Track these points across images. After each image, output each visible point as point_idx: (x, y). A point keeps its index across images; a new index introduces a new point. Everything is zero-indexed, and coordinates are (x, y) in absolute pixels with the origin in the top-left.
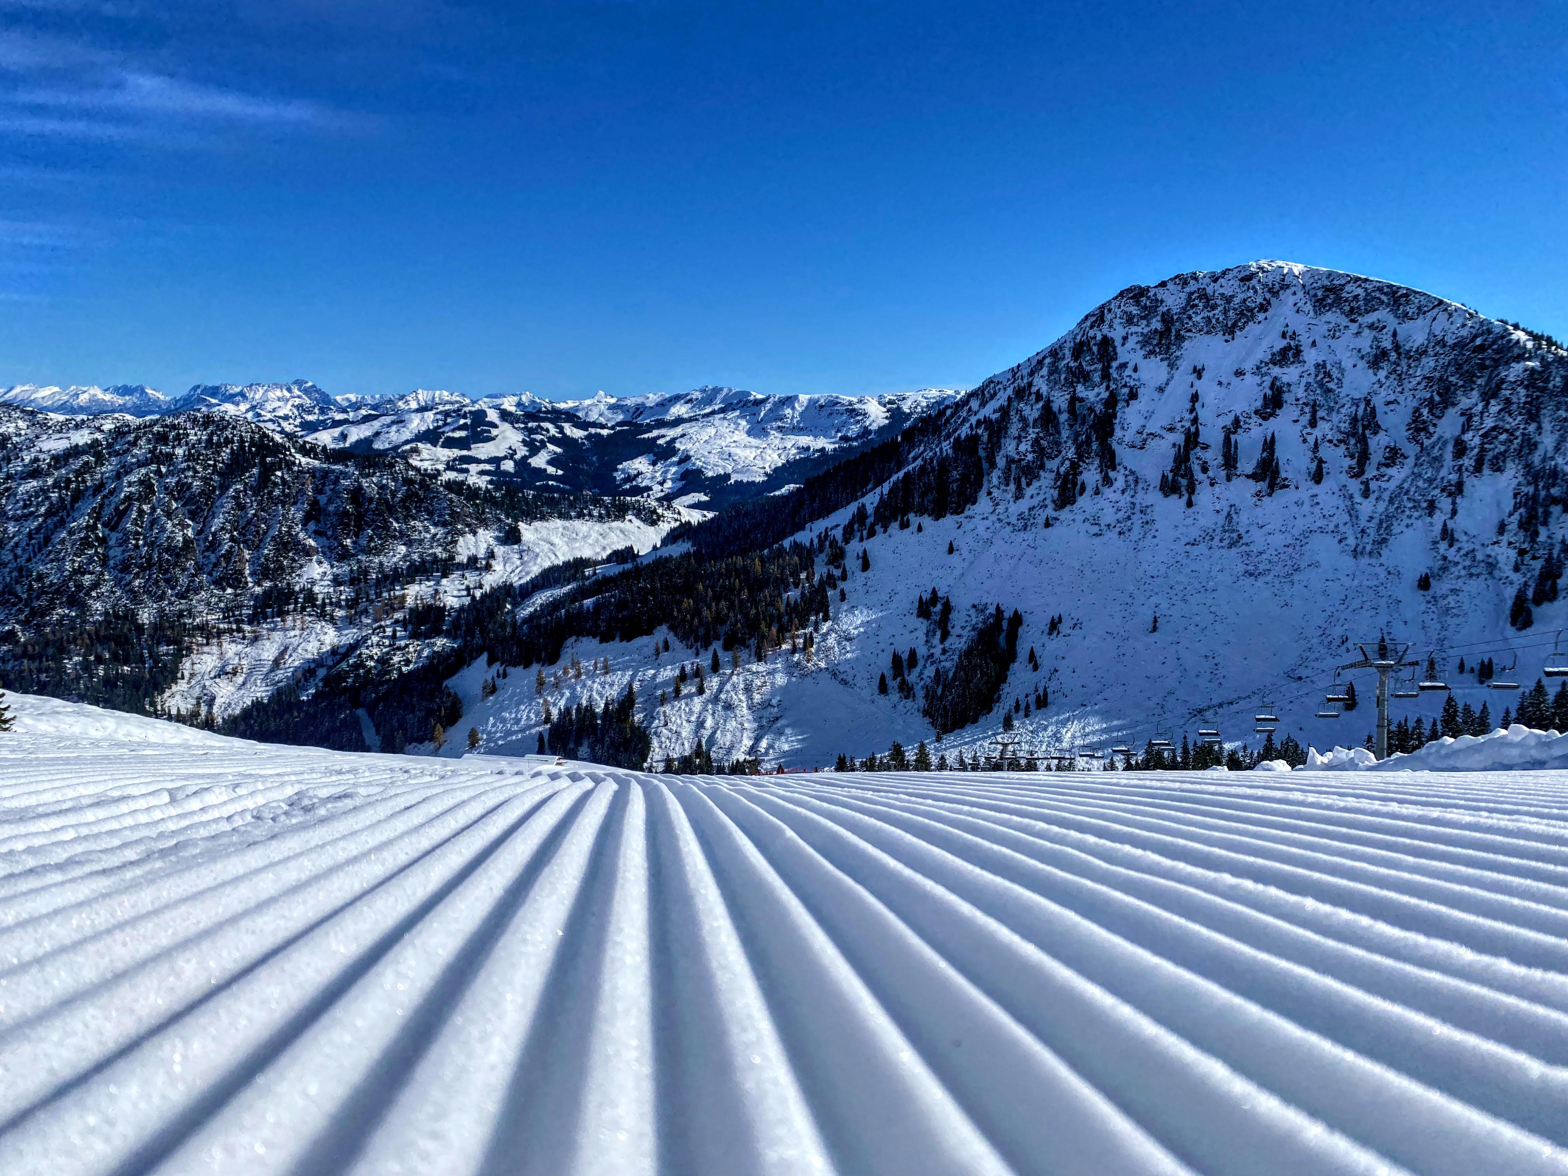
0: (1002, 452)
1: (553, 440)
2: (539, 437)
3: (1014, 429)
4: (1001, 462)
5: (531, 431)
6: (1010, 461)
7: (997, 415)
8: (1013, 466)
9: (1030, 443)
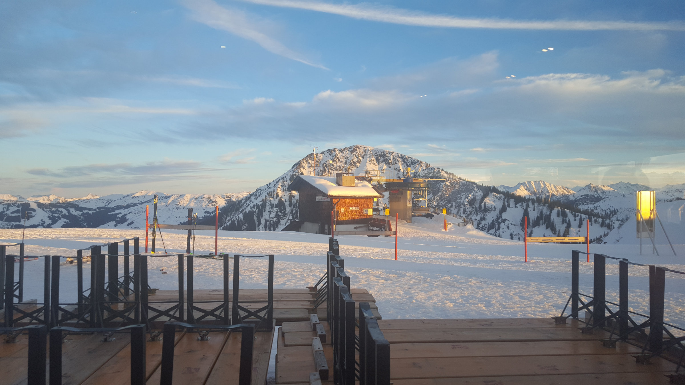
0: (263, 217)
1: (64, 216)
2: (56, 215)
3: (268, 208)
4: (263, 221)
5: (53, 212)
6: (266, 222)
7: (262, 203)
8: (268, 223)
9: (274, 214)
